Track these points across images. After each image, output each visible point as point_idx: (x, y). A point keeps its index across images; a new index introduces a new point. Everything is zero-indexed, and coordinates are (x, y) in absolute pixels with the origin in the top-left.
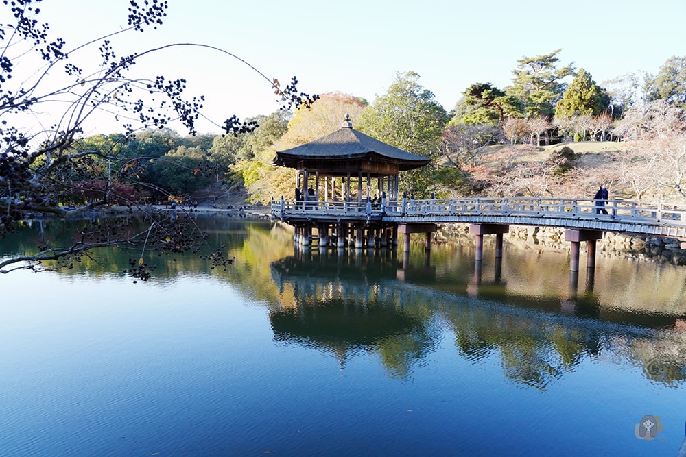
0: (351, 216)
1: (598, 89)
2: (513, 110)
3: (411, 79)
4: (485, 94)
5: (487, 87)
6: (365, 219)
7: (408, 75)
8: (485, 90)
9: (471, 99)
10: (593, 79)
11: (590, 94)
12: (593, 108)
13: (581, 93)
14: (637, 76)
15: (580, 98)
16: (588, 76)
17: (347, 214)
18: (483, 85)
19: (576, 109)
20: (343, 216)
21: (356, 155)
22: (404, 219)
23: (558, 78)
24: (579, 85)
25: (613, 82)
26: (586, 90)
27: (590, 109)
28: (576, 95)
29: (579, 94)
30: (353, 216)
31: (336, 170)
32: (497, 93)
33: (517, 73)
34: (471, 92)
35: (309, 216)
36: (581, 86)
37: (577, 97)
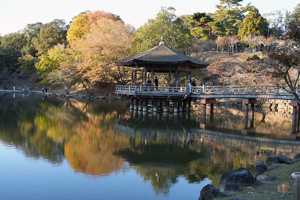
0: (176, 95)
1: (262, 19)
2: (218, 30)
3: (169, 11)
4: (202, 20)
5: (203, 15)
6: (183, 96)
7: (168, 9)
8: (202, 17)
9: (193, 22)
10: (259, 13)
11: (258, 22)
12: (260, 30)
13: (253, 20)
14: (282, 12)
15: (253, 23)
16: (257, 11)
17: (174, 94)
18: (201, 13)
19: (251, 30)
20: (172, 94)
21: (179, 62)
22: (204, 96)
23: (243, 12)
24: (252, 16)
25: (269, 14)
26: (256, 19)
27: (259, 30)
28: (250, 22)
29: (252, 21)
30: (178, 95)
31: (163, 69)
32: (209, 19)
33: (218, 7)
34: (194, 17)
35: (152, 95)
36: (253, 17)
37: (251, 23)
